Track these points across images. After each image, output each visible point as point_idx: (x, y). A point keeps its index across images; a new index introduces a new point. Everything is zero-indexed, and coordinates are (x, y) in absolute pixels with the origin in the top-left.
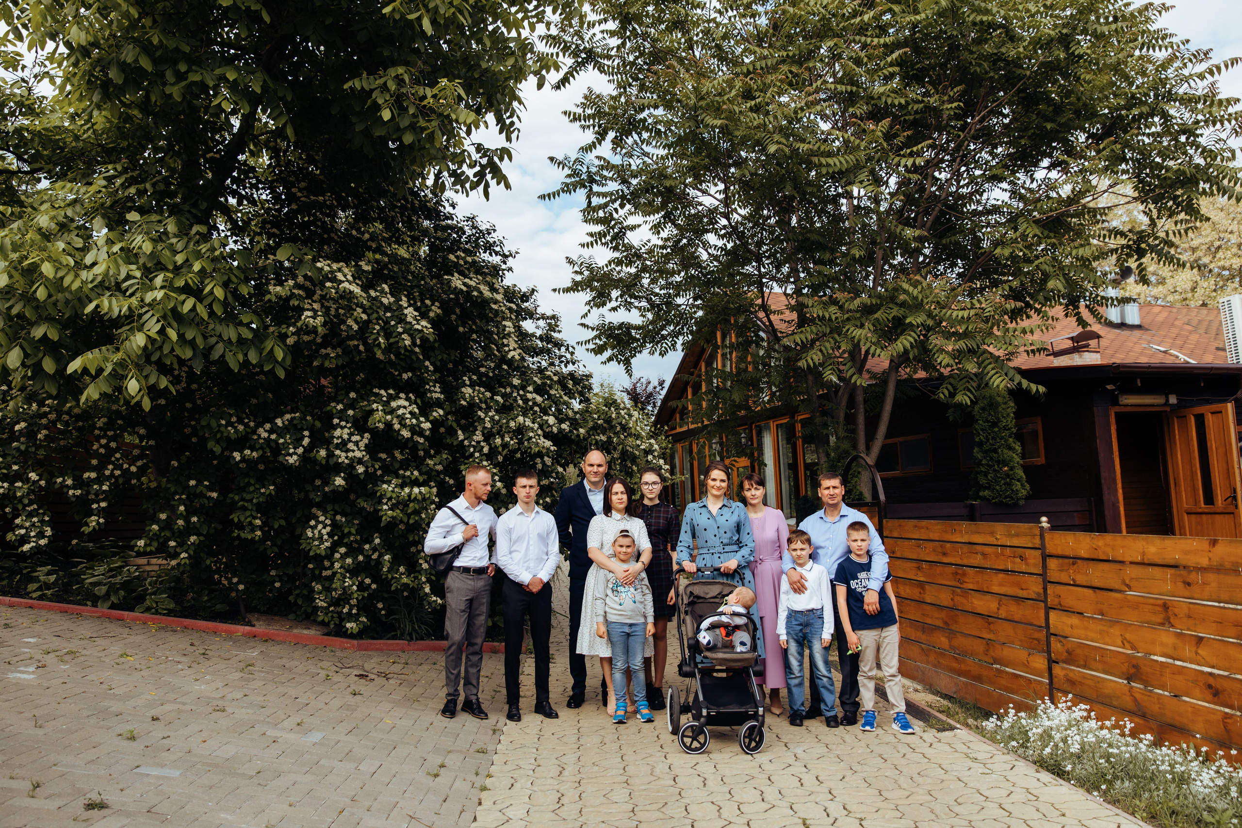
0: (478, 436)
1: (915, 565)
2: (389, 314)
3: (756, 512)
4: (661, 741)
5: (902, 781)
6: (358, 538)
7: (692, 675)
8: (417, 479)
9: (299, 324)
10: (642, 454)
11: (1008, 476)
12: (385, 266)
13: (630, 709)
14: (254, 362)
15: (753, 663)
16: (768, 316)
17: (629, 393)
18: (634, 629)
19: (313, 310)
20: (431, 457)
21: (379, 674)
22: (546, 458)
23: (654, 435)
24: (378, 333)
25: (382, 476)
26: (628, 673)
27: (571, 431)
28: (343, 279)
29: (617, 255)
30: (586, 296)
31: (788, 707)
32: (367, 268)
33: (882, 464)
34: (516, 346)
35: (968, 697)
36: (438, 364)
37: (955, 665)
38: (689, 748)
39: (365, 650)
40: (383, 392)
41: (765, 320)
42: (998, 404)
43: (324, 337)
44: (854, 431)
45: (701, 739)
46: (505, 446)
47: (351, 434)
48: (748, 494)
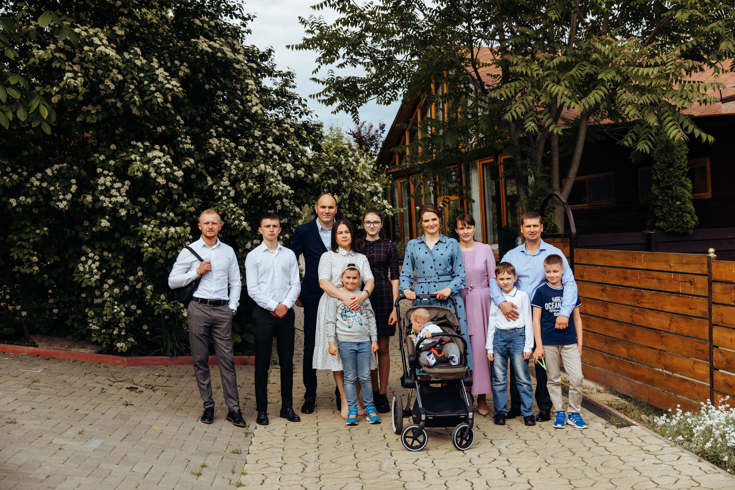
0: (225, 182)
1: (600, 287)
2: (142, 75)
3: (467, 247)
4: (387, 441)
5: (589, 472)
6: (124, 271)
7: (413, 386)
8: (172, 219)
9: (61, 84)
10: (368, 195)
11: (680, 209)
12: (137, 29)
13: (360, 412)
14: (23, 119)
15: (464, 375)
16: (476, 70)
17: (354, 136)
18: (361, 347)
19: (74, 71)
20: (185, 201)
21: (147, 386)
22: (285, 200)
23: (376, 174)
24: (133, 92)
25: (142, 217)
26: (358, 384)
27: (306, 176)
28: (99, 43)
29: (344, 15)
30: (316, 53)
31: (492, 408)
32: (121, 33)
33: (573, 199)
34: (258, 101)
35: (642, 397)
36: (188, 118)
37: (632, 371)
38: (411, 446)
39: (134, 365)
40: (140, 144)
41: (474, 74)
42: (673, 148)
43: (85, 95)
44: (550, 172)
45: (421, 439)
46: (249, 190)
47: (113, 182)
48: (461, 232)
